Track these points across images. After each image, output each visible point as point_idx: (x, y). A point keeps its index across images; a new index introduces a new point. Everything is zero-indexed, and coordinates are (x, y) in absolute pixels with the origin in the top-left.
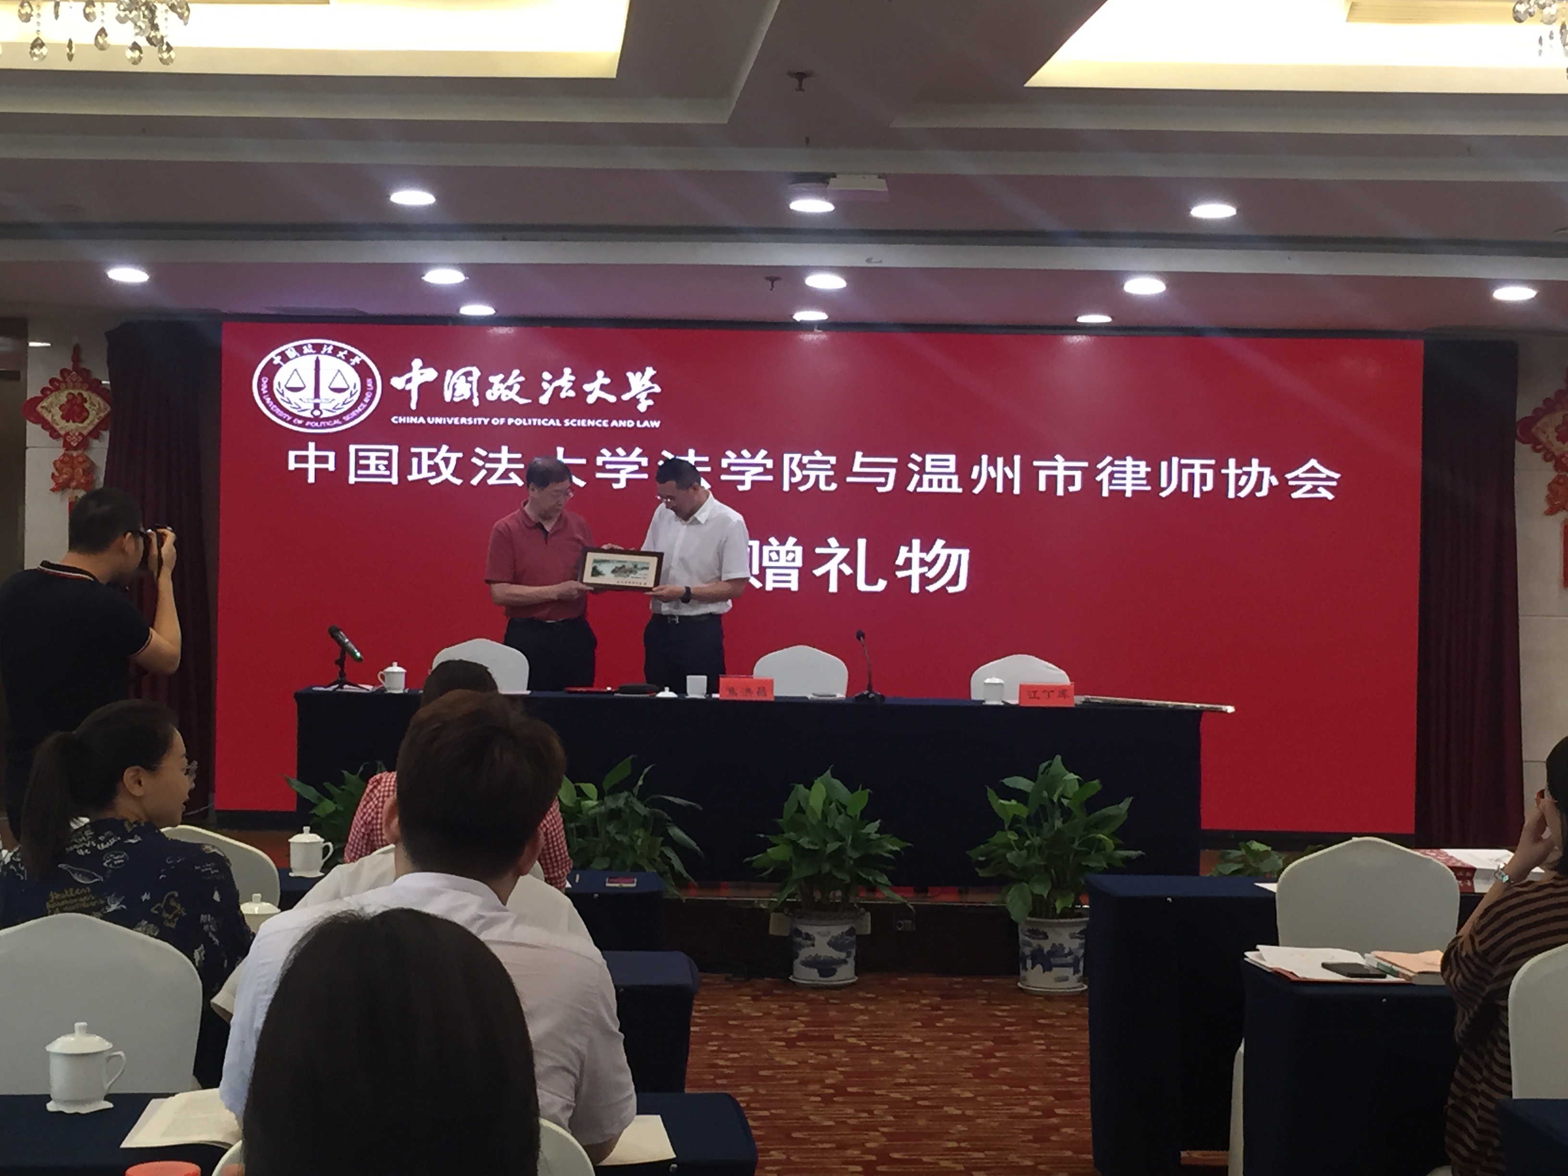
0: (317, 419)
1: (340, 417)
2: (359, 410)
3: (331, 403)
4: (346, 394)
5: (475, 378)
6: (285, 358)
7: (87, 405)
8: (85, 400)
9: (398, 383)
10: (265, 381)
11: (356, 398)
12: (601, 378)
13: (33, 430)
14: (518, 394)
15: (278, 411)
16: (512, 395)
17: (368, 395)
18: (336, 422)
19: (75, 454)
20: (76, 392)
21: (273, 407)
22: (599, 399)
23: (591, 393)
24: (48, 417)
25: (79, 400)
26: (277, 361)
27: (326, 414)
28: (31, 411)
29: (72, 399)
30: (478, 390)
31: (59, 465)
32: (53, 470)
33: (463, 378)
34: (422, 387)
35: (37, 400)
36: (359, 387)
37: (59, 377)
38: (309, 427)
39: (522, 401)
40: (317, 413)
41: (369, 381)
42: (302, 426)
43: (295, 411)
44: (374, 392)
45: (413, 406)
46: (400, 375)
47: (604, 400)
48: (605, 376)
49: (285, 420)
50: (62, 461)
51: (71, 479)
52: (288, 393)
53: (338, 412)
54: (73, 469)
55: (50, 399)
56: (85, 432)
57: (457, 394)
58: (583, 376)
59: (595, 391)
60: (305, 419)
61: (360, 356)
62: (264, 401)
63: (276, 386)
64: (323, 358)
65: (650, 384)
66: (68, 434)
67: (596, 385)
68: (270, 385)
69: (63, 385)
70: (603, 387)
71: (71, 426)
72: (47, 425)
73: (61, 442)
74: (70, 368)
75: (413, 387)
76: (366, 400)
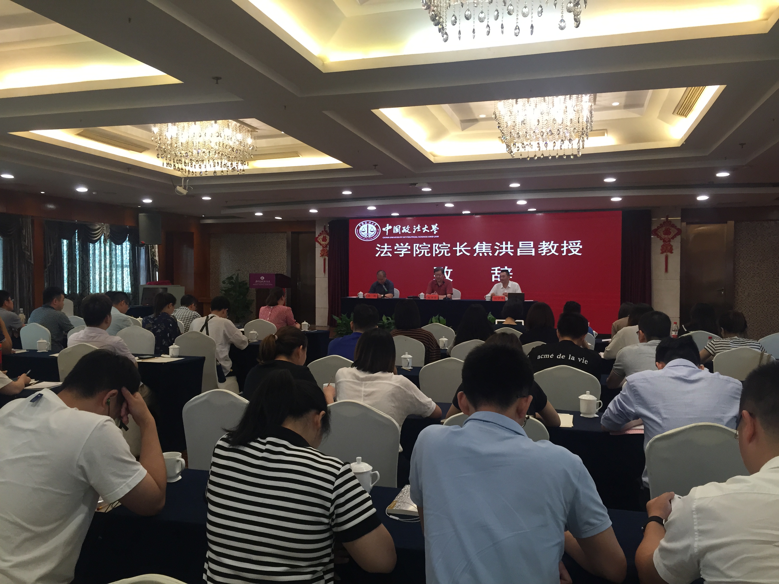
0: (368, 238)
1: (372, 237)
2: (376, 236)
3: (371, 234)
4: (374, 232)
5: (399, 228)
6: (361, 225)
7: (327, 238)
8: (326, 237)
9: (384, 229)
10: (357, 230)
11: (375, 233)
12: (426, 227)
13: (317, 243)
14: (409, 231)
15: (360, 236)
16: (407, 231)
17: (378, 232)
18: (372, 238)
19: (325, 248)
20: (324, 235)
21: (359, 236)
22: (426, 231)
23: (424, 230)
24: (319, 241)
25: (325, 237)
26: (360, 225)
27: (370, 237)
28: (316, 240)
29: (324, 237)
30: (400, 230)
31: (322, 251)
32: (320, 252)
33: (397, 228)
34: (389, 230)
35: (318, 237)
36: (376, 231)
37: (321, 232)
38: (366, 240)
39: (409, 232)
40: (368, 237)
41: (378, 229)
42: (365, 240)
43: (363, 236)
44: (379, 232)
45: (387, 234)
46: (384, 228)
47: (427, 231)
48: (427, 226)
49: (361, 238)
50: (322, 250)
51: (324, 254)
52: (362, 233)
53: (372, 236)
54: (324, 252)
55: (320, 237)
56: (326, 244)
57: (396, 231)
58: (422, 226)
59: (425, 229)
60: (365, 238)
61: (376, 224)
62: (357, 235)
63: (360, 231)
64: (369, 225)
65: (436, 228)
66: (323, 244)
67: (425, 228)
68: (358, 231)
69: (322, 234)
70: (427, 229)
71: (324, 243)
72: (319, 243)
73: (322, 246)
74: (323, 230)
75: (387, 230)
76: (378, 234)
